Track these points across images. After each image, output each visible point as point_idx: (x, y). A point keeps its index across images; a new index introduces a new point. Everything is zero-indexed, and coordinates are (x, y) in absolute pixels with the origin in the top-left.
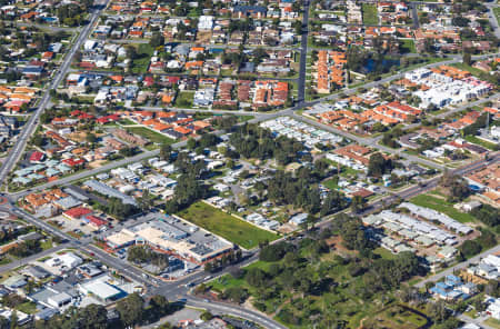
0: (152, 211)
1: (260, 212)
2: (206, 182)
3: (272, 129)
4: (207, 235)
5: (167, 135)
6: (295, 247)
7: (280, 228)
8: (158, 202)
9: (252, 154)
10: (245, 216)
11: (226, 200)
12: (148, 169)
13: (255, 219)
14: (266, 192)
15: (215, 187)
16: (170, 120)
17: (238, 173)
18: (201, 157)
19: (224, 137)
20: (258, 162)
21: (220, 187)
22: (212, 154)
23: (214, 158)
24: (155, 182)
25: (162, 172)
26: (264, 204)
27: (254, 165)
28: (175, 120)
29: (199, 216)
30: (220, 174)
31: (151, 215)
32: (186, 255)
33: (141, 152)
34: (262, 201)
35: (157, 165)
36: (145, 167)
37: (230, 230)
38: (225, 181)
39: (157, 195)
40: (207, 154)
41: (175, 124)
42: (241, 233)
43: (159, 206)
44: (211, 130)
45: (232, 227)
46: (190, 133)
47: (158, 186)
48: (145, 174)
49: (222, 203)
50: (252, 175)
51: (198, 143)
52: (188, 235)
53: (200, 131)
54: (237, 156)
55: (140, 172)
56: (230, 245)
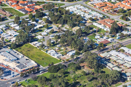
0: (5, 47)
1: (55, 50)
2: (33, 35)
3: (71, 10)
4: (27, 60)
5: (21, 12)
6: (66, 66)
7: (62, 57)
8: (9, 43)
9: (58, 22)
10: (47, 51)
11: (40, 43)
12: (8, 28)
13: (51, 53)
14: (59, 40)
15: (37, 37)
16: (24, 5)
17: (49, 31)
18: (34, 22)
19: (47, 13)
20: (60, 26)
21: (39, 37)
22: (40, 21)
23: (40, 23)
24: (10, 34)
25: (14, 29)
26: (58, 46)
27: (58, 27)
28: (26, 5)
29: (26, 50)
30: (41, 31)
31: (3, 49)
32: (14, 69)
33: (7, 19)
34: (57, 44)
35: (12, 26)
36: (7, 26)
37: (38, 57)
38: (42, 34)
39: (9, 40)
40: (37, 21)
41: (26, 7)
42: (43, 59)
43: (8, 45)
44: (42, 10)
45: (39, 56)
46: (32, 11)
47: (10, 36)
48: (6, 30)
49: (38, 45)
50: (56, 32)
51: (34, 16)
52: (18, 59)
53: (37, 10)
54: (51, 23)
55: (4, 29)
56: (36, 64)
